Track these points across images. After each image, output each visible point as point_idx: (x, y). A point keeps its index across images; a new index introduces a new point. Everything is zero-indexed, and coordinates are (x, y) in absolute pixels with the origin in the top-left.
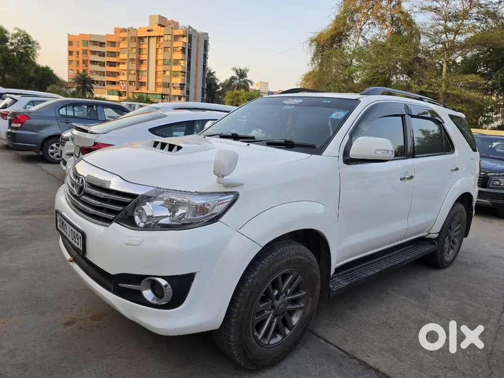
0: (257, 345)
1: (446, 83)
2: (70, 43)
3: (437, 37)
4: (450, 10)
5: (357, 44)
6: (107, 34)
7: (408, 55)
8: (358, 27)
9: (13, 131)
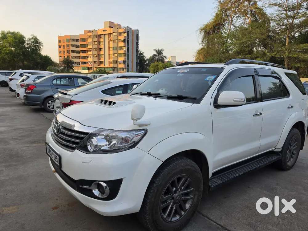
0: (163, 221)
1: (289, 51)
2: (60, 41)
3: (281, 22)
4: (289, 4)
5: (230, 30)
6: (80, 35)
7: (262, 34)
8: (230, 19)
9: (27, 95)
